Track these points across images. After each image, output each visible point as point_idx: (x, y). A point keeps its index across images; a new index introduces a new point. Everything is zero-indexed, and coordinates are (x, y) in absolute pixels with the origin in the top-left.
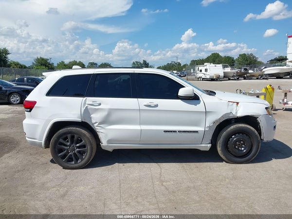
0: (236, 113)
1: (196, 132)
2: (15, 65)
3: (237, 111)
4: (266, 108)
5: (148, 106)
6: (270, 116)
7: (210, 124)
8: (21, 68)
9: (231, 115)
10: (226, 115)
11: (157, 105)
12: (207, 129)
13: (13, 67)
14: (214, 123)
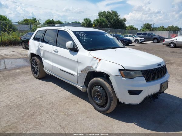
0: (96, 68)
1: (73, 75)
2: (130, 28)
3: (97, 67)
4: (120, 70)
5: (55, 51)
6: (124, 78)
7: (79, 71)
8: (133, 30)
9: (92, 69)
10: (88, 67)
11: (58, 51)
12: (78, 75)
13: (129, 29)
14: (82, 72)
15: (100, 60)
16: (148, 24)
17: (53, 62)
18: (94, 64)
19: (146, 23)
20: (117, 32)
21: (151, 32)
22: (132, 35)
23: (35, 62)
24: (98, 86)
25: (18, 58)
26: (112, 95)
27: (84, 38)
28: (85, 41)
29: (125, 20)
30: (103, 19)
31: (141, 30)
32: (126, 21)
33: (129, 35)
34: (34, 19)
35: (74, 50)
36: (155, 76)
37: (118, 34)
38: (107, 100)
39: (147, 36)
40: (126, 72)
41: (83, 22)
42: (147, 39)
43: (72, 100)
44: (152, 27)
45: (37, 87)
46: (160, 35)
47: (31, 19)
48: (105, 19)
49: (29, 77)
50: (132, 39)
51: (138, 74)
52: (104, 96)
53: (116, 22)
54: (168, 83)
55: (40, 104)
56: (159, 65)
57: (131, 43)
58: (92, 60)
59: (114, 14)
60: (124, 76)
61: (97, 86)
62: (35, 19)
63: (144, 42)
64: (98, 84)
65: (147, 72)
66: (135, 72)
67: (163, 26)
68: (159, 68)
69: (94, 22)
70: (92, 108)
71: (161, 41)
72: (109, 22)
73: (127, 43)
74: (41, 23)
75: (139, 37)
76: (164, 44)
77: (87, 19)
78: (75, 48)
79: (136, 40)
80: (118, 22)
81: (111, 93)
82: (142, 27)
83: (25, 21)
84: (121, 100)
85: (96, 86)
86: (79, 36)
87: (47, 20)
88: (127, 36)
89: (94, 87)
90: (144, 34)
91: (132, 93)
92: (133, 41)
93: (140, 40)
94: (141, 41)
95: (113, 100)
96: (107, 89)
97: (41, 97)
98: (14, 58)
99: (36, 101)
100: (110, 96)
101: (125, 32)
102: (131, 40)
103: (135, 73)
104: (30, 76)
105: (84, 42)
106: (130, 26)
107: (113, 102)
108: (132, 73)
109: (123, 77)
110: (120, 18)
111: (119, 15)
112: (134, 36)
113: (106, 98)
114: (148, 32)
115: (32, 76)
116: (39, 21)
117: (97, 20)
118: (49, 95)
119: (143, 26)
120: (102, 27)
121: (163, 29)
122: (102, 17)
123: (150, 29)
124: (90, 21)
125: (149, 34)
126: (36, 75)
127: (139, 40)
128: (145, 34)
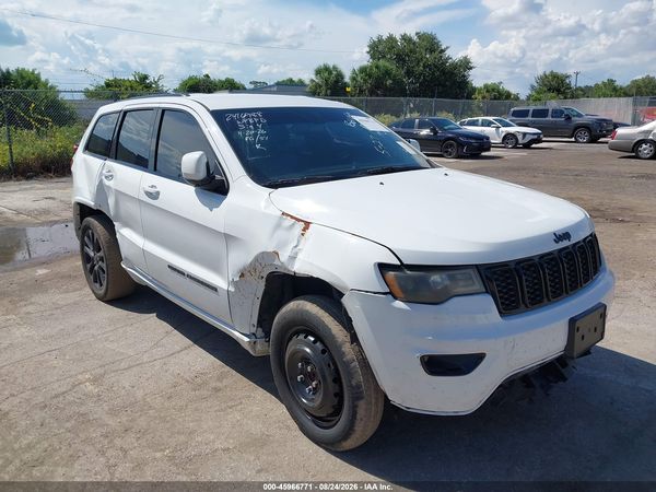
1: (215, 289)
2: (488, 91)
3: (297, 254)
4: (383, 268)
5: (149, 194)
6: (399, 304)
7: (233, 274)
8: (498, 99)
9: (277, 262)
10: (264, 257)
11: (158, 193)
12: (232, 289)
13: (484, 98)
14: (242, 275)
15: (307, 224)
16: (555, 76)
17: (146, 235)
18: (284, 244)
19: (547, 73)
20: (440, 109)
21: (568, 105)
22: (491, 118)
23: (92, 239)
24: (306, 337)
25: (56, 222)
26: (359, 377)
27: (255, 135)
28: (258, 147)
29: (466, 64)
30: (387, 64)
31: (529, 98)
32: (471, 68)
33: (480, 118)
34: (140, 79)
35: (213, 185)
36: (541, 290)
37: (442, 116)
38: (340, 395)
39: (549, 118)
40: (409, 277)
41: (312, 81)
42: (550, 131)
43: (217, 390)
44: (569, 84)
45: (93, 336)
46: (602, 116)
47: (131, 78)
48: (392, 66)
49: (73, 297)
50: (494, 133)
51: (461, 283)
52: (329, 380)
53: (433, 74)
54: (603, 316)
55: (83, 409)
56: (562, 236)
57: (488, 150)
58: (278, 226)
59: (425, 43)
60: (402, 296)
61: (301, 337)
62: (146, 77)
63: (539, 141)
64: (305, 327)
65: (506, 272)
66: (451, 272)
67: (611, 82)
68: (561, 250)
69: (354, 79)
70: (288, 427)
71: (605, 136)
72: (409, 73)
73: (472, 150)
74: (165, 89)
75: (520, 125)
76: (614, 148)
77: (326, 69)
78: (218, 177)
79: (508, 137)
80: (443, 72)
81: (353, 365)
82: (533, 87)
83: (108, 85)
84: (395, 399)
85: (297, 333)
86: (237, 128)
87: (186, 78)
88: (474, 123)
89: (290, 339)
90: (537, 113)
91: (437, 365)
92: (496, 140)
93: (525, 134)
94: (528, 138)
95: (362, 398)
96: (339, 347)
97: (96, 380)
98: (42, 224)
99: (69, 398)
100: (350, 381)
101: (471, 110)
102: (488, 138)
103: (451, 278)
104: (81, 289)
105: (254, 152)
106: (486, 86)
107: (362, 404)
108: (435, 278)
109: (396, 298)
110: (449, 58)
111: (443, 48)
112: (500, 121)
113: (337, 387)
114: (553, 104)
115: (88, 290)
116: (160, 84)
117: (363, 70)
118: (130, 367)
119: (536, 85)
120: (385, 96)
121: (611, 90)
122: (384, 57)
123: (563, 93)
124: (340, 76)
125: (557, 113)
126: (98, 285)
127: (520, 137)
128: (543, 113)
